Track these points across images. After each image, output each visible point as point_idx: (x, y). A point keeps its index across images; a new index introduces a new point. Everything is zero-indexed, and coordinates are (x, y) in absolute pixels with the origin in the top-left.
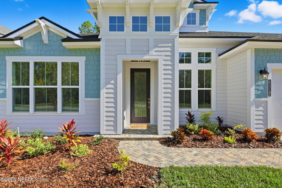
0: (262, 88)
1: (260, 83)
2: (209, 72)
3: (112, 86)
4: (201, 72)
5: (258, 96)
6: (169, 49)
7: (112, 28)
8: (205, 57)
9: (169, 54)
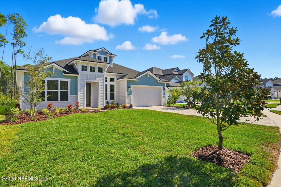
0: (129, 92)
1: (128, 91)
2: (113, 86)
3: (83, 91)
4: (111, 86)
5: (128, 95)
6: (102, 79)
7: (83, 70)
8: (112, 80)
9: (102, 80)
